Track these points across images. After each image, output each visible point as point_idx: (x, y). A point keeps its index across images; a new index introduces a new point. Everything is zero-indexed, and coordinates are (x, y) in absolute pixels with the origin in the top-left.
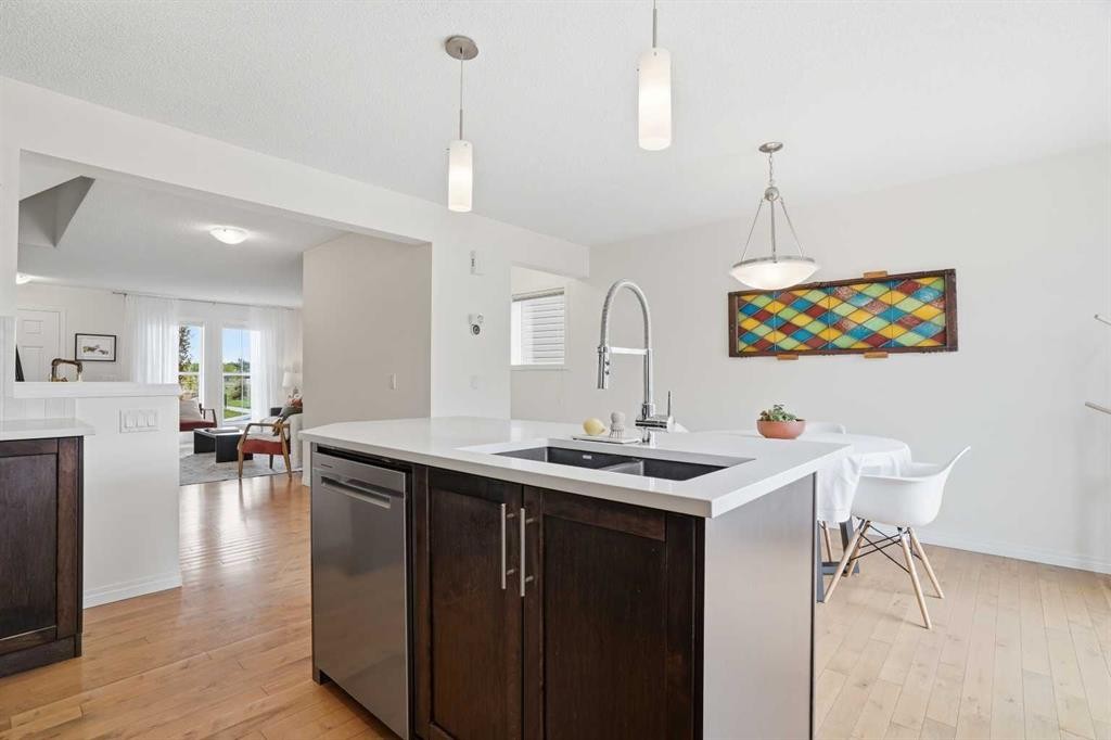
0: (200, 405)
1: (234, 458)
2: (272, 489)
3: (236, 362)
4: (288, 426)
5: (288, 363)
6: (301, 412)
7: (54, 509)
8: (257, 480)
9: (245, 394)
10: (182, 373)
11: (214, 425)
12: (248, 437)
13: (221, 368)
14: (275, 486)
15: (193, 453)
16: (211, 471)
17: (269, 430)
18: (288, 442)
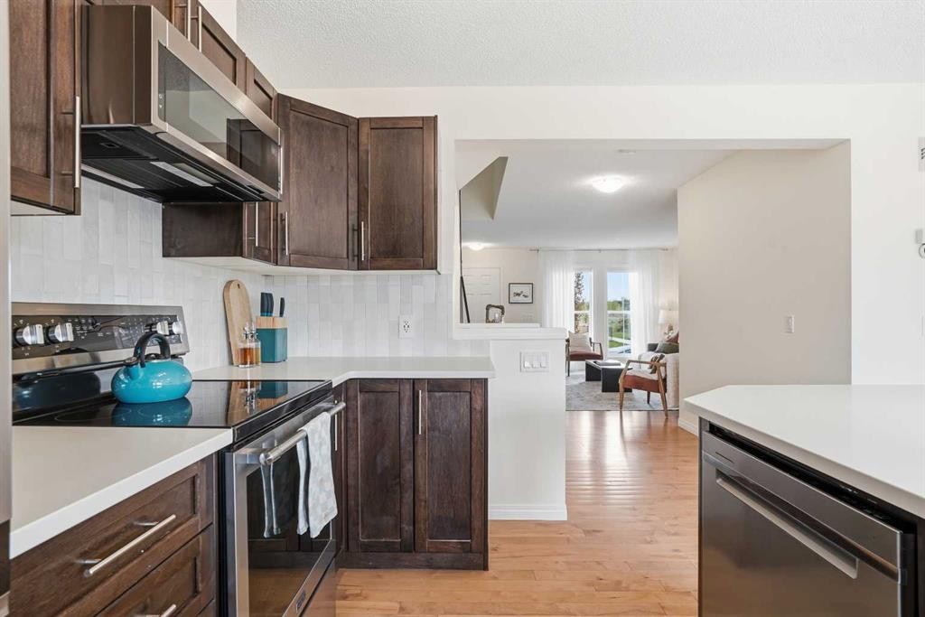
0: (590, 339)
1: (616, 390)
2: (649, 426)
3: (619, 299)
4: (665, 365)
5: (663, 301)
6: (677, 351)
7: (468, 439)
8: (635, 413)
9: (626, 327)
10: (578, 312)
11: (600, 357)
12: (629, 373)
13: (606, 307)
14: (652, 424)
15: (584, 380)
16: (598, 399)
17: (646, 367)
18: (665, 380)
